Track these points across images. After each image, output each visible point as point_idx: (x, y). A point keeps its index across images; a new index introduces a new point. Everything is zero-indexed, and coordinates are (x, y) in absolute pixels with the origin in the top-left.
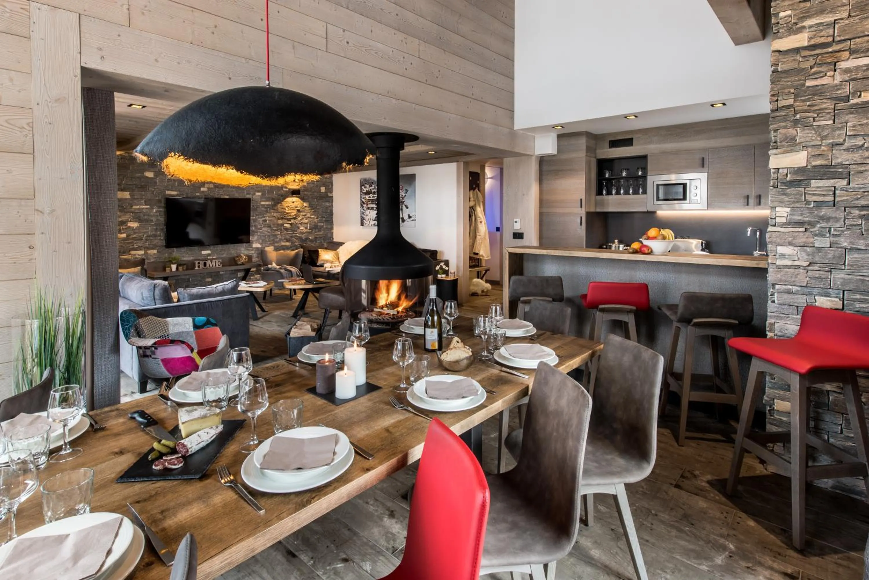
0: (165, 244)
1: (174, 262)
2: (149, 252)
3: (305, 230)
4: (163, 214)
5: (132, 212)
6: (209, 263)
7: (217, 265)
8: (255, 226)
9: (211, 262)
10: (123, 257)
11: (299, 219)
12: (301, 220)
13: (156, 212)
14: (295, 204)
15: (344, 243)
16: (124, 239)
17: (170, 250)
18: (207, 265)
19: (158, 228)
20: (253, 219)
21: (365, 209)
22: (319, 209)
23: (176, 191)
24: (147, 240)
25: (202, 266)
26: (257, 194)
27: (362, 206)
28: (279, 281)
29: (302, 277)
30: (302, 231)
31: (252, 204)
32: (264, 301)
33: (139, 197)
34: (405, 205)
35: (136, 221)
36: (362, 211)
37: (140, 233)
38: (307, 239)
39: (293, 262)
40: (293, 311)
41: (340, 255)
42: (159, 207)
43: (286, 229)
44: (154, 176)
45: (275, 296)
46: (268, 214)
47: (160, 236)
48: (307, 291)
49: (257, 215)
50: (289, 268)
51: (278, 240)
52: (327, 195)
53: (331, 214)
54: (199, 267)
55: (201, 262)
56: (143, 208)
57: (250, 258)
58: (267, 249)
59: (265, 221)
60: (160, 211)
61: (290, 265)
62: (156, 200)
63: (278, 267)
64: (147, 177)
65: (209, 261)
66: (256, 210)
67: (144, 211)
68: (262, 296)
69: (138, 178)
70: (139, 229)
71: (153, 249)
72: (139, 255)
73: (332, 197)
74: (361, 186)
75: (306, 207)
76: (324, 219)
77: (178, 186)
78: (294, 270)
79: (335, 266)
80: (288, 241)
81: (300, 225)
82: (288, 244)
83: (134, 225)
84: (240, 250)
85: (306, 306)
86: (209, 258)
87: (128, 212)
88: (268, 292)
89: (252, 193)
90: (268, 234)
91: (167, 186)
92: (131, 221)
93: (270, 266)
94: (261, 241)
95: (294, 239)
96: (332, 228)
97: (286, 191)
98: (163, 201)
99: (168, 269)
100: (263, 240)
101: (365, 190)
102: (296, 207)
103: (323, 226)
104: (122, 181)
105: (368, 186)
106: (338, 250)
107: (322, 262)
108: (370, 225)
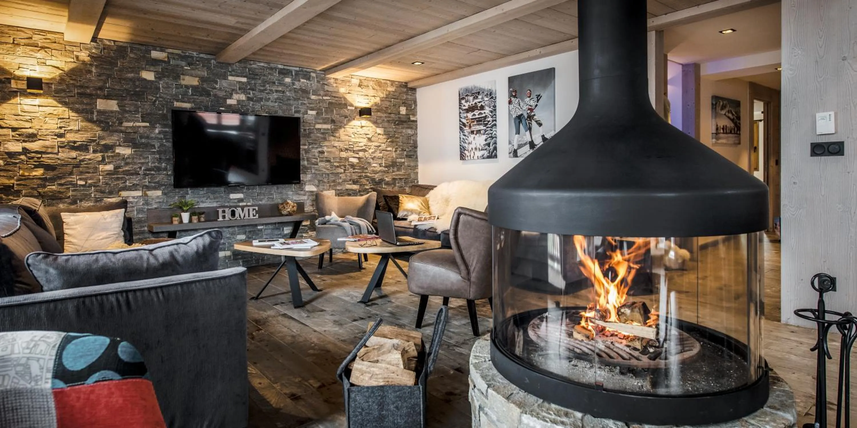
0: (172, 181)
1: (185, 209)
2: (149, 193)
3: (379, 169)
4: (170, 136)
5: (121, 132)
6: (238, 211)
7: (251, 216)
8: (308, 160)
9: (243, 210)
10: (109, 200)
11: (371, 151)
12: (372, 153)
13: (160, 133)
14: (365, 130)
15: (436, 186)
16: (109, 173)
17: (182, 191)
18: (237, 215)
19: (164, 157)
20: (305, 150)
21: (466, 134)
22: (397, 138)
23: (189, 102)
24: (145, 175)
25: (228, 216)
26: (310, 112)
27: (461, 129)
28: (339, 239)
29: (377, 234)
30: (375, 169)
31: (302, 127)
32: (320, 271)
33: (132, 108)
34: (536, 121)
35: (128, 146)
36: (462, 137)
37: (135, 163)
38: (381, 181)
39: (361, 213)
40: (363, 291)
41: (430, 203)
42: (165, 126)
43: (353, 166)
44: (155, 77)
45: (336, 263)
46: (326, 143)
47: (165, 169)
48: (385, 257)
49: (310, 144)
50: (357, 220)
51: (340, 181)
52: (409, 118)
53: (415, 146)
54: (224, 217)
55: (227, 210)
56: (140, 127)
57: (300, 206)
58: (326, 193)
59: (322, 152)
60: (166, 132)
61: (358, 216)
62: (160, 114)
63: (340, 219)
64: (145, 80)
65: (240, 209)
66: (308, 136)
67: (141, 131)
68: (317, 262)
69: (131, 80)
70: (133, 158)
71: (155, 188)
72: (134, 197)
73: (416, 121)
74: (461, 99)
75: (379, 134)
76: (405, 153)
77: (192, 95)
78: (363, 223)
79: (425, 219)
80: (355, 182)
81: (371, 161)
82: (355, 187)
83: (126, 151)
84: (287, 195)
85: (383, 282)
86: (241, 204)
87: (116, 131)
88: (327, 256)
89: (303, 110)
90: (327, 172)
91: (176, 95)
92: (120, 145)
93: (327, 218)
94: (317, 182)
95: (364, 181)
96: (416, 167)
97: (352, 110)
98: (169, 115)
99: (176, 220)
100: (319, 181)
101: (467, 105)
102: (366, 134)
103: (404, 162)
104: (105, 83)
105: (471, 98)
106: (427, 196)
107: (405, 213)
108: (476, 157)
